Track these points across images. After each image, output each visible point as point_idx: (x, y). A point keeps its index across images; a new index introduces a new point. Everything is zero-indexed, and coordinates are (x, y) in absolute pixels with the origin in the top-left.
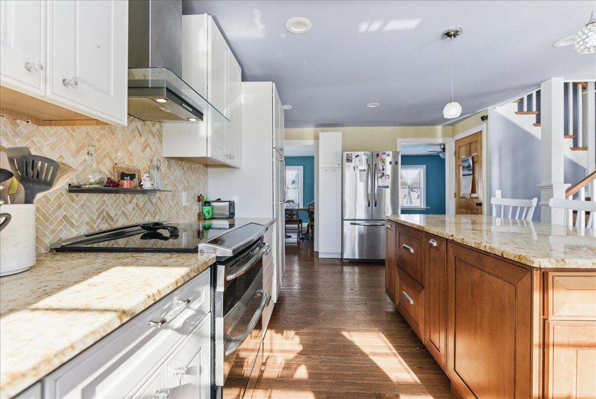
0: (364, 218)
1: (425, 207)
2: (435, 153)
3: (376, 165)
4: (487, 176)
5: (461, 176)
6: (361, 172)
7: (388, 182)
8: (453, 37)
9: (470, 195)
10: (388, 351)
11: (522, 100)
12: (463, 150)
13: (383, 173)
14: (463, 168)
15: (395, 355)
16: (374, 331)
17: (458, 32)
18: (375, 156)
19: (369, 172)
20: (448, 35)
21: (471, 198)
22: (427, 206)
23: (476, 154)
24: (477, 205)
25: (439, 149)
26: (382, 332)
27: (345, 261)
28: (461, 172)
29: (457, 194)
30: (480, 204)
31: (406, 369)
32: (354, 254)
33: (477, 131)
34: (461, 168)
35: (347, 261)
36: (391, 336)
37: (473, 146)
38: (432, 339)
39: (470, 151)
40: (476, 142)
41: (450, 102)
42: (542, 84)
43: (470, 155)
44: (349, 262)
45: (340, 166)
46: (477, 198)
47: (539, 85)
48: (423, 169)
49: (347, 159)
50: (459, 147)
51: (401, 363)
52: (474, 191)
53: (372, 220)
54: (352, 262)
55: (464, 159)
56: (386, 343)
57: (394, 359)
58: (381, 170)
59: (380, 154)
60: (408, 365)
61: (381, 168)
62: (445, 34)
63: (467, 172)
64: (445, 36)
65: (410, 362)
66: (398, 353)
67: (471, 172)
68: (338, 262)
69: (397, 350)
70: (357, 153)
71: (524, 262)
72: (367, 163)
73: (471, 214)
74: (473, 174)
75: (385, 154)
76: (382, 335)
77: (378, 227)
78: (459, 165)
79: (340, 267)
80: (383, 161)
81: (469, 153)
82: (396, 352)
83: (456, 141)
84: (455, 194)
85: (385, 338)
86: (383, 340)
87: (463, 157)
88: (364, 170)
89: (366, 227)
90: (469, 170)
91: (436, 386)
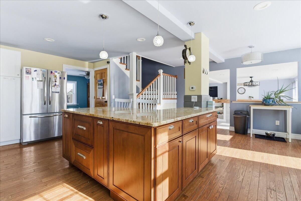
0: (39, 113)
1: (76, 104)
2: (83, 76)
3: (50, 78)
4: (109, 89)
5: (97, 88)
6: (39, 82)
7: (58, 89)
8: (104, 18)
9: (102, 97)
10: (72, 192)
11: (122, 58)
12: (98, 76)
13: (55, 84)
14: (99, 84)
15: (76, 193)
16: (59, 184)
17: (106, 17)
18: (49, 72)
19: (45, 82)
20: (102, 16)
21: (102, 99)
22: (77, 104)
23: (104, 78)
24: (105, 102)
25: (84, 74)
26: (65, 183)
27: (23, 144)
28: (98, 87)
29: (96, 97)
30: (106, 102)
31: (85, 198)
32: (30, 138)
33: (105, 68)
34: (97, 84)
35: (27, 144)
36: (71, 183)
37: (103, 75)
38: (99, 174)
39: (102, 77)
40: (105, 73)
41: (103, 51)
42: (130, 54)
43: (102, 78)
44: (28, 144)
45: (20, 76)
46: (105, 99)
47: (129, 54)
48: (75, 83)
49: (26, 72)
50: (97, 74)
51: (82, 196)
52: (103, 96)
53: (47, 113)
54: (30, 144)
55: (99, 80)
56: (69, 188)
57: (77, 196)
58: (54, 81)
59: (53, 72)
60: (86, 195)
61: (54, 80)
62: (101, 15)
63: (100, 87)
64: (101, 16)
65: (86, 192)
66: (78, 190)
67: (102, 87)
68: (18, 146)
69: (77, 189)
70: (35, 69)
71: (149, 125)
72: (44, 76)
73: (102, 107)
74: (103, 88)
75: (57, 72)
76: (65, 184)
77: (50, 117)
78: (97, 83)
79: (19, 150)
80: (55, 76)
81: (101, 77)
82: (76, 191)
83: (95, 71)
84: (95, 97)
85: (68, 186)
86: (67, 187)
87: (98, 79)
88: (41, 81)
89: (40, 118)
90: (101, 86)
91: (102, 198)
